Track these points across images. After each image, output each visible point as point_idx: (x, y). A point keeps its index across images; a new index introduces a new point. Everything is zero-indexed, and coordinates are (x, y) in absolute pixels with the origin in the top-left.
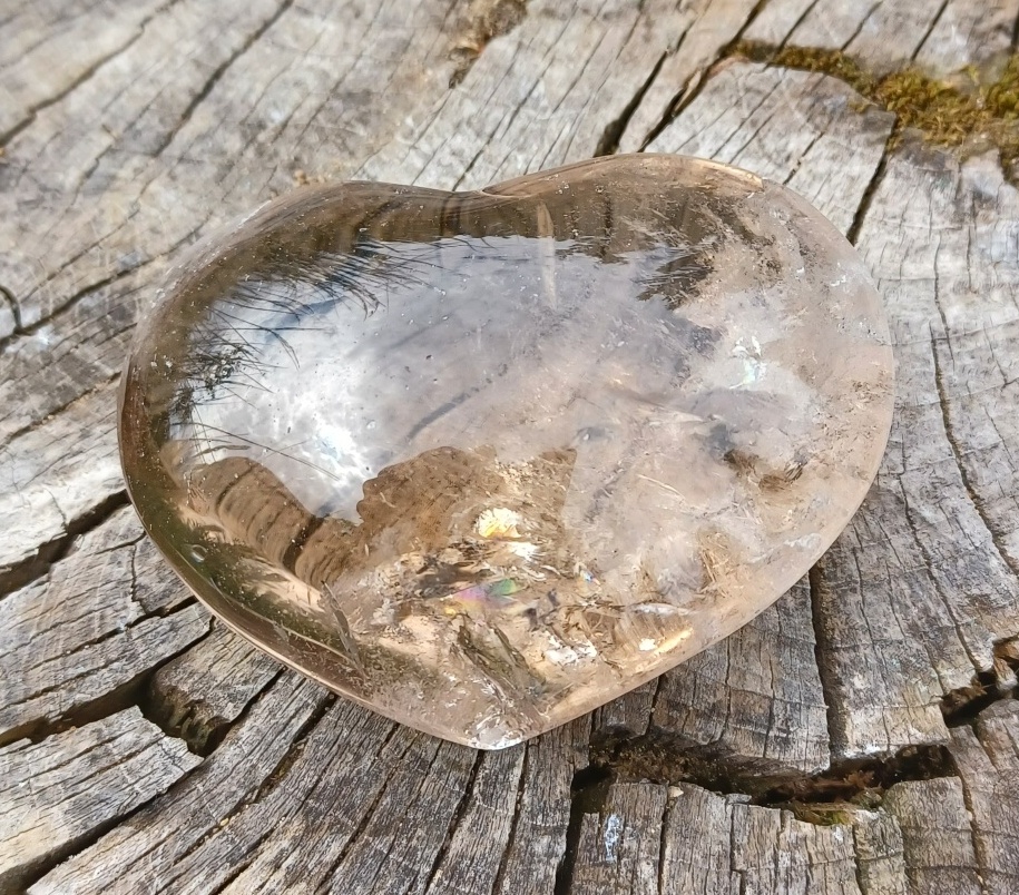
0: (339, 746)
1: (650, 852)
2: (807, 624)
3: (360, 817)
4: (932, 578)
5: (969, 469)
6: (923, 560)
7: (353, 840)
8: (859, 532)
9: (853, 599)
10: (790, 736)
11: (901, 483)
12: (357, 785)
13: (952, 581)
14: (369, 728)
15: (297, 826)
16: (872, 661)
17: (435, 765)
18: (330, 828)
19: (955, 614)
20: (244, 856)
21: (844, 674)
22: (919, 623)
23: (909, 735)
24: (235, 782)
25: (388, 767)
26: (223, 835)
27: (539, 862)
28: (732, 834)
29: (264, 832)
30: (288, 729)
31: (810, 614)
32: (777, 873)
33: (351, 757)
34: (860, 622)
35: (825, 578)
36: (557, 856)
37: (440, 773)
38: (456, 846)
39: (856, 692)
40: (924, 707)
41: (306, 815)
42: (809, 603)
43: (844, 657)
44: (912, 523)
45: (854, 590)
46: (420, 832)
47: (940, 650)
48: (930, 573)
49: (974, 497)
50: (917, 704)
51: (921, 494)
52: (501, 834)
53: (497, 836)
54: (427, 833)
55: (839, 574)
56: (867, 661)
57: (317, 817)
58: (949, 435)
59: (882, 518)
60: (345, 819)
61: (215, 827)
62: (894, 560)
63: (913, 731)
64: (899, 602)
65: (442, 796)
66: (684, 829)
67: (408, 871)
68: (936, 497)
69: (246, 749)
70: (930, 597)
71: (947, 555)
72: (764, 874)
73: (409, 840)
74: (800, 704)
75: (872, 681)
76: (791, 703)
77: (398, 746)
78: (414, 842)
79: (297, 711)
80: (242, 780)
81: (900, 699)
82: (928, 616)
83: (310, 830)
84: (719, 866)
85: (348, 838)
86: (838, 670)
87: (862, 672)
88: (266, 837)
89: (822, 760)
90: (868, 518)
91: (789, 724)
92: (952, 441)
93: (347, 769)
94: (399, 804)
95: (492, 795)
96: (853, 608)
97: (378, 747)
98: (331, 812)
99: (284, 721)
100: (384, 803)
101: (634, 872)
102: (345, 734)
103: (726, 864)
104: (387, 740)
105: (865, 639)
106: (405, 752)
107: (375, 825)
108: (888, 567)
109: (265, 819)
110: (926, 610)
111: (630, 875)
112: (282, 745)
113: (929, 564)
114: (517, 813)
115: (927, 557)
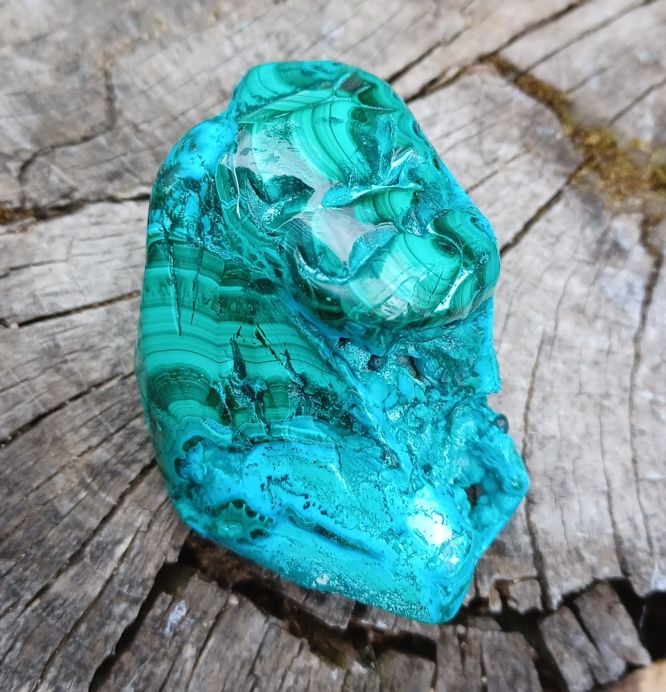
36: (128, 619)
52: (93, 589)
66: (228, 630)
84: (242, 667)
95: (99, 557)
114: (112, 577)
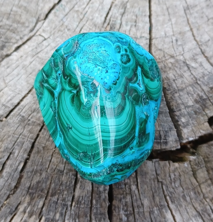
0: (35, 172)
1: (134, 182)
2: (165, 106)
3: (46, 192)
4: (198, 84)
5: (203, 49)
6: (194, 79)
7: (46, 199)
8: (174, 74)
9: (177, 95)
10: (167, 141)
11: (184, 57)
12: (43, 183)
13: (204, 84)
14: (42, 165)
15: (28, 199)
16: (186, 113)
17: (65, 171)
18: (38, 197)
19: (207, 94)
20: (14, 211)
21: (178, 118)
22: (197, 99)
23: (201, 133)
24: (5, 189)
25: (51, 175)
26: (6, 206)
27: (102, 193)
28: (156, 171)
29: (19, 203)
30: (18, 170)
31: (165, 103)
32: (171, 180)
33: (39, 174)
34: (180, 102)
35: (167, 90)
37: (67, 173)
38: (77, 194)
39: (183, 123)
40: (203, 124)
41: (30, 194)
42: (164, 99)
43: (178, 113)
44: (189, 68)
45: (176, 92)
46: (65, 192)
47: (204, 105)
48: (197, 83)
49: (206, 57)
50: (201, 123)
51: (190, 59)
53: (88, 188)
54: (67, 192)
55: (171, 88)
56: (184, 113)
57: (33, 194)
58: (195, 39)
59: (180, 68)
60: (42, 193)
61: (3, 204)
62: (186, 81)
63: (201, 131)
64: (190, 94)
65: (69, 180)
67: (64, 205)
68: (195, 59)
69: (6, 179)
70: (199, 90)
71: (201, 76)
72: (167, 181)
73: (63, 195)
74: (168, 130)
75: (187, 119)
76: (165, 131)
77: (52, 168)
78: (64, 196)
79: (19, 164)
80: (8, 188)
81: (196, 123)
82: (199, 96)
83: (32, 199)
85: (44, 199)
86: (176, 118)
87: (184, 117)
88: (19, 204)
89: (178, 146)
90: (176, 69)
91: (166, 137)
92: (196, 41)
93: (39, 178)
94: (57, 185)
96: (177, 98)
97: (46, 170)
98: (37, 192)
99: (15, 168)
100: (52, 186)
101: (130, 189)
102: (35, 168)
103: (156, 181)
104: (49, 167)
105: (182, 107)
106: (55, 169)
107: (51, 193)
108: (185, 84)
109: (17, 199)
110: (198, 95)
111: (129, 190)
112: (17, 175)
113: (196, 80)
115: (196, 78)
